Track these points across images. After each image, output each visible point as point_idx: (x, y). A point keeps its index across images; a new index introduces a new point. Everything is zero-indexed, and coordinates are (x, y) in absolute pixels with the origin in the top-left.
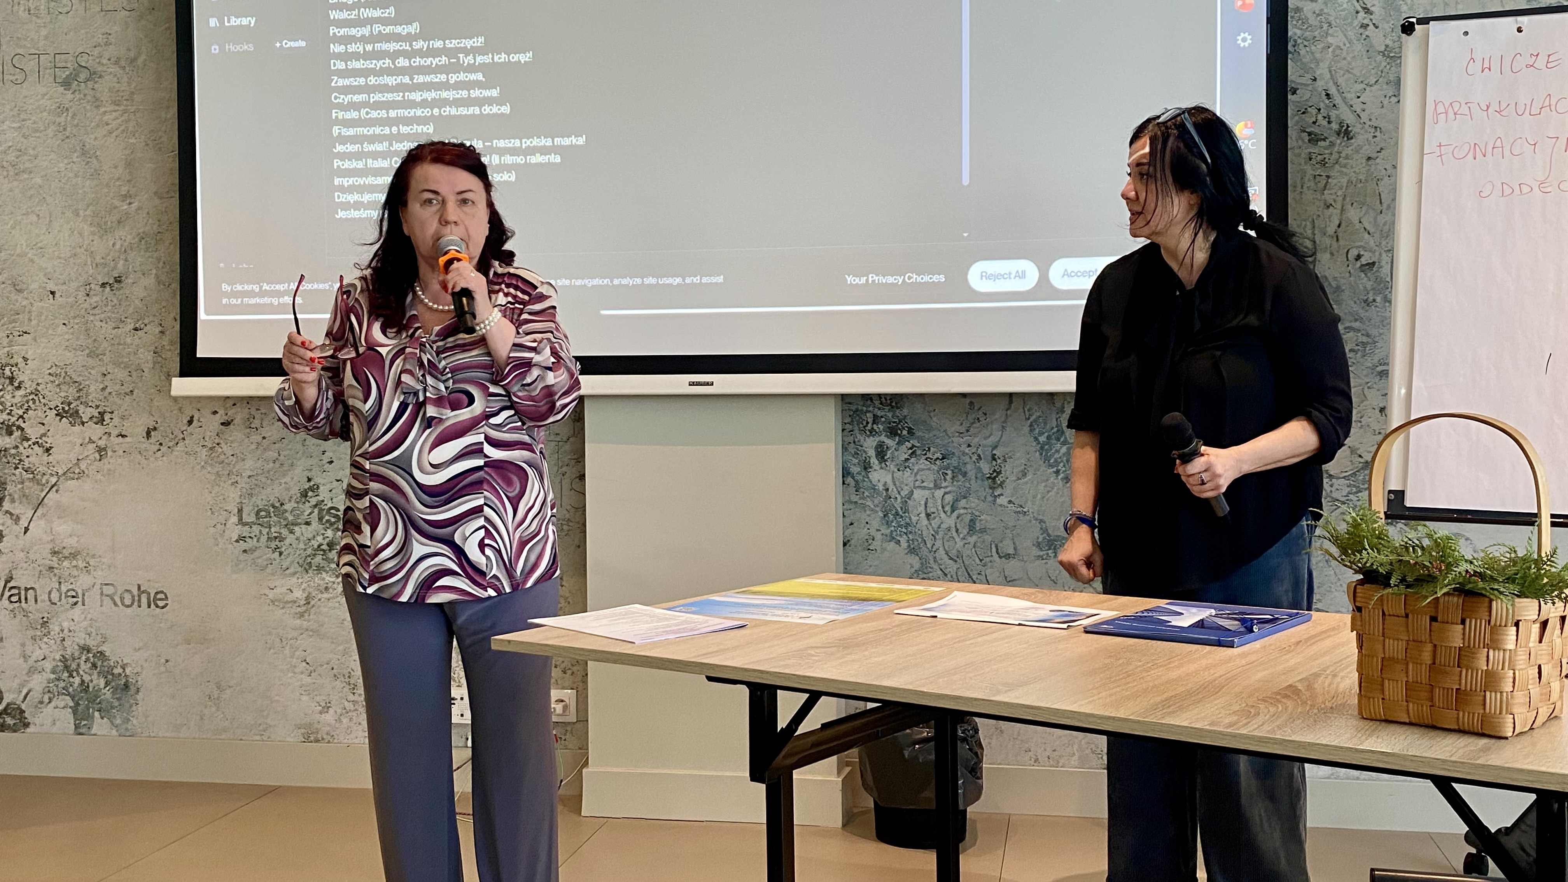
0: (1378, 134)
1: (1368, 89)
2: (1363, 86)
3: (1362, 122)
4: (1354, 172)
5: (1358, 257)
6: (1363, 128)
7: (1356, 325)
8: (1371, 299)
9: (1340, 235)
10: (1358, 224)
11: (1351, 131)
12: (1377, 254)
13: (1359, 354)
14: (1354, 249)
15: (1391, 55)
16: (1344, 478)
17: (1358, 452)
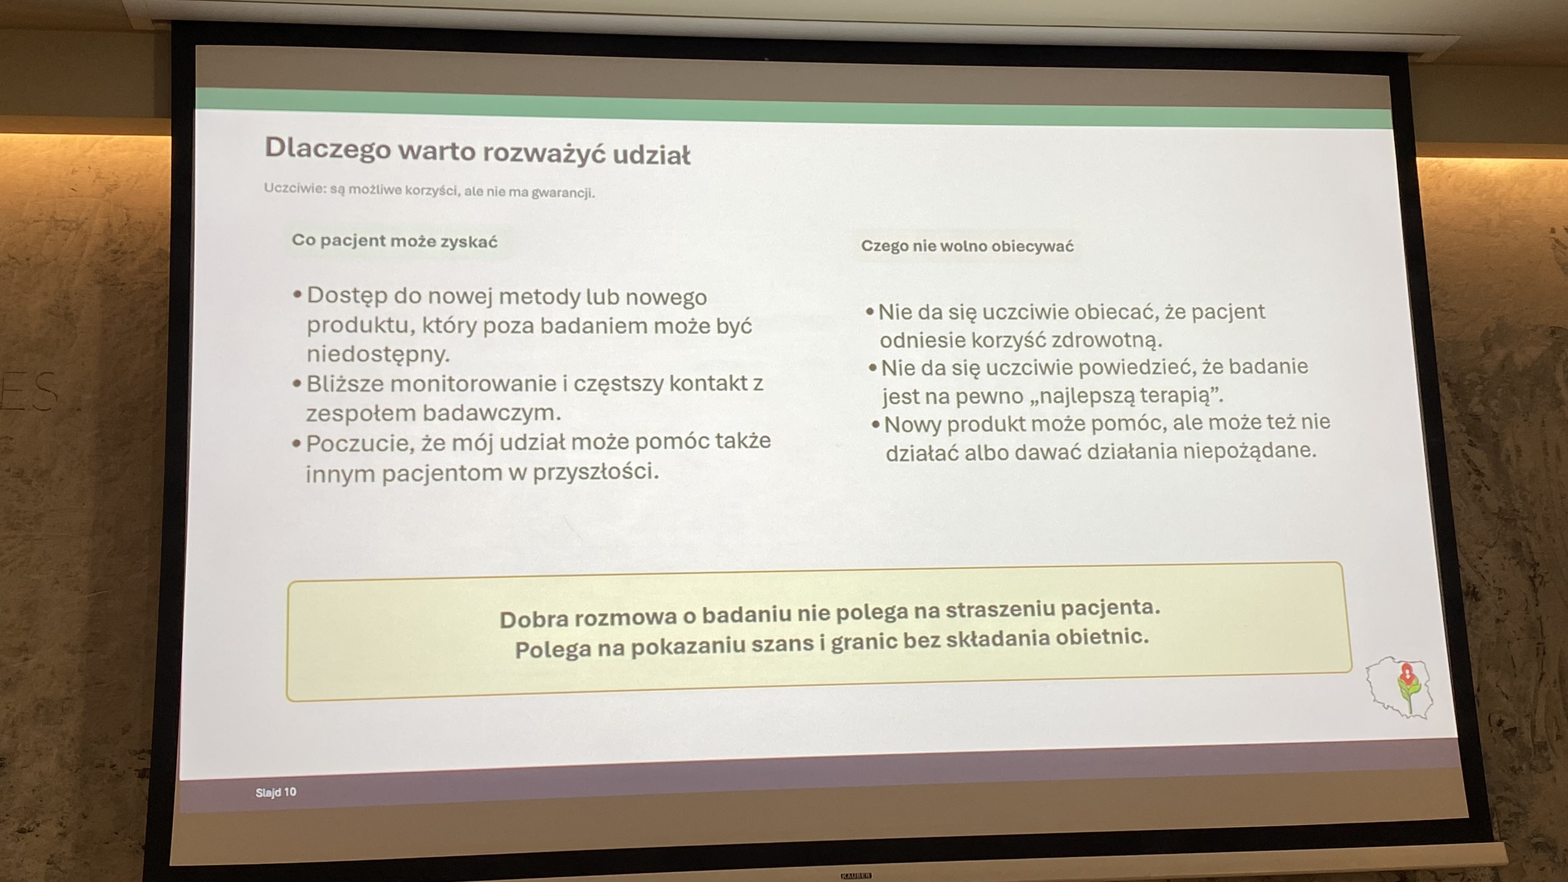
0: (1503, 596)
1: (1488, 550)
2: (1483, 547)
3: (1487, 583)
5: (1500, 723)
6: (1488, 589)
7: (1508, 794)
8: (1517, 767)
9: (1480, 699)
10: (1496, 689)
11: (1478, 593)
12: (1517, 719)
13: (1514, 825)
14: (1495, 715)
15: (1507, 517)
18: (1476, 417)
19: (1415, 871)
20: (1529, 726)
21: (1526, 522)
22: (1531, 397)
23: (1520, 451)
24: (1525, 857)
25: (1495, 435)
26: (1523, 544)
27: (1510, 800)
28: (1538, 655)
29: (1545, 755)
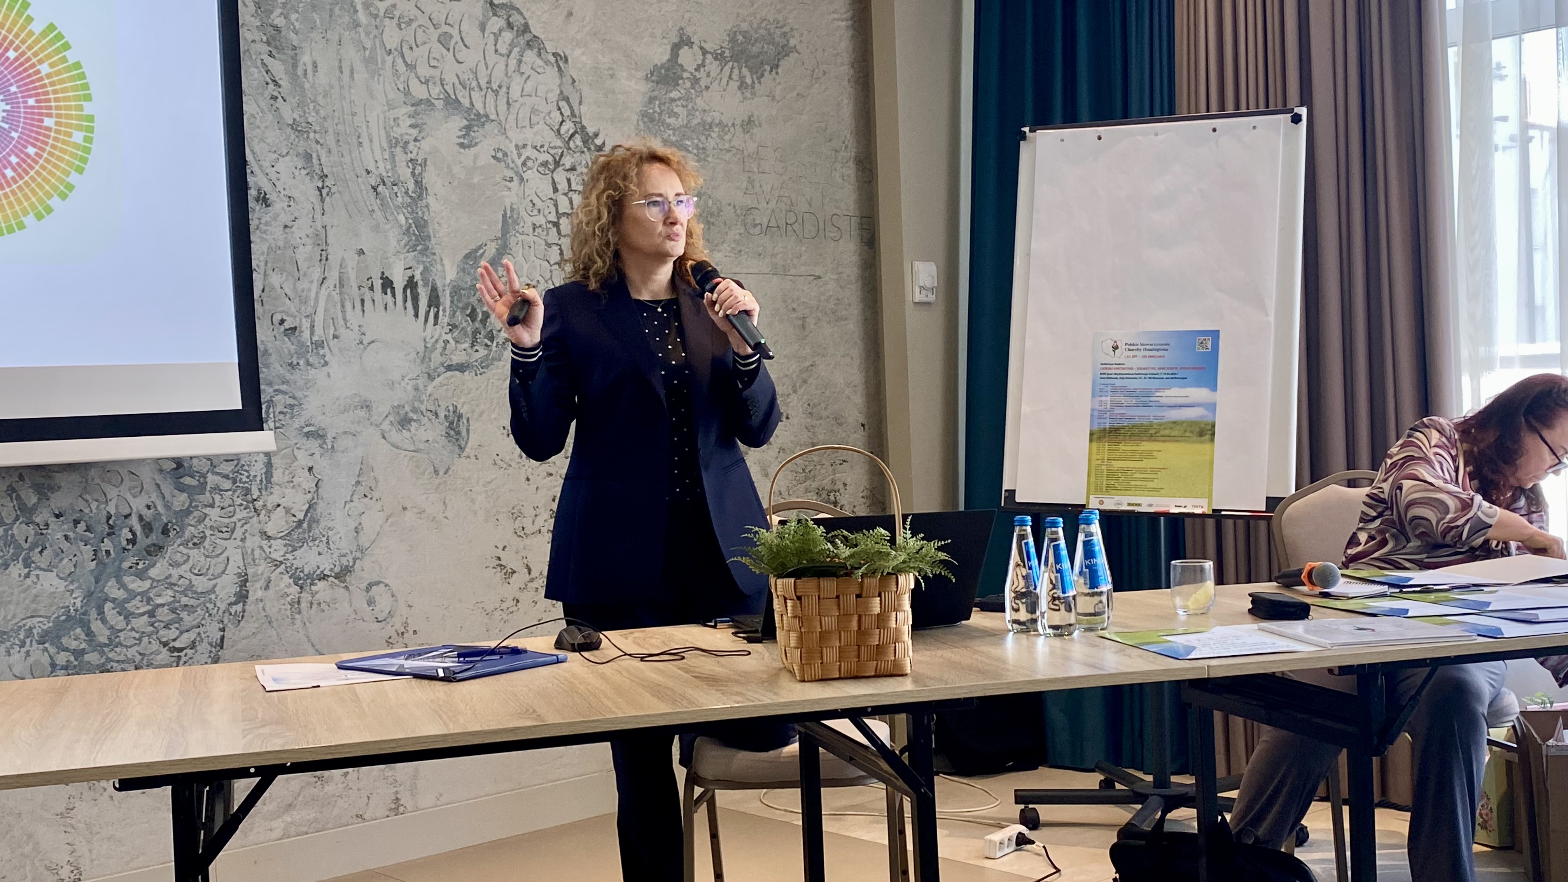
0: (292, 203)
1: (281, 159)
2: (276, 156)
3: (278, 190)
4: (274, 239)
5: (282, 322)
6: (278, 196)
7: (284, 387)
8: (295, 363)
9: (265, 299)
10: (279, 290)
12: (298, 319)
13: (288, 416)
14: (277, 314)
15: (299, 129)
16: (281, 538)
17: (292, 512)
18: (277, 29)
19: (191, 458)
20: (309, 326)
21: (317, 136)
22: (331, 16)
23: (316, 67)
24: (296, 444)
25: (294, 48)
26: (314, 156)
27: (286, 393)
28: (321, 260)
29: (321, 352)
